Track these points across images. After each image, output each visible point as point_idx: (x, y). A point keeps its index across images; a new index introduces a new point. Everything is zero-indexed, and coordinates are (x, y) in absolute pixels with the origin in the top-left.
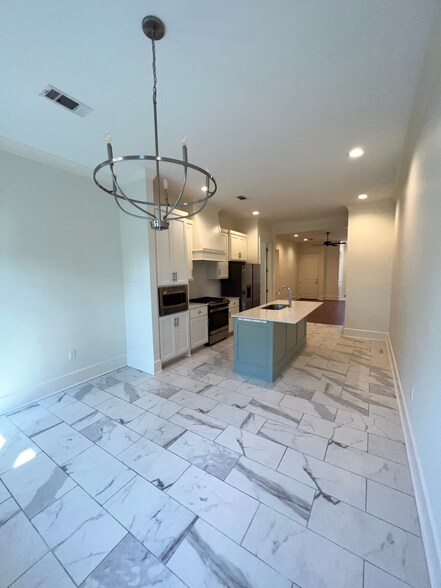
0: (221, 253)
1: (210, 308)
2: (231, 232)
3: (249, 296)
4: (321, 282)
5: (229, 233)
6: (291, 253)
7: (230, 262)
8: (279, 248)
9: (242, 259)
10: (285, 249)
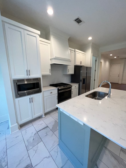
0: (69, 61)
1: (58, 90)
2: (76, 50)
3: (84, 83)
4: (121, 76)
5: (75, 51)
6: (107, 63)
7: (75, 66)
8: (102, 61)
9: (82, 64)
10: (105, 61)
